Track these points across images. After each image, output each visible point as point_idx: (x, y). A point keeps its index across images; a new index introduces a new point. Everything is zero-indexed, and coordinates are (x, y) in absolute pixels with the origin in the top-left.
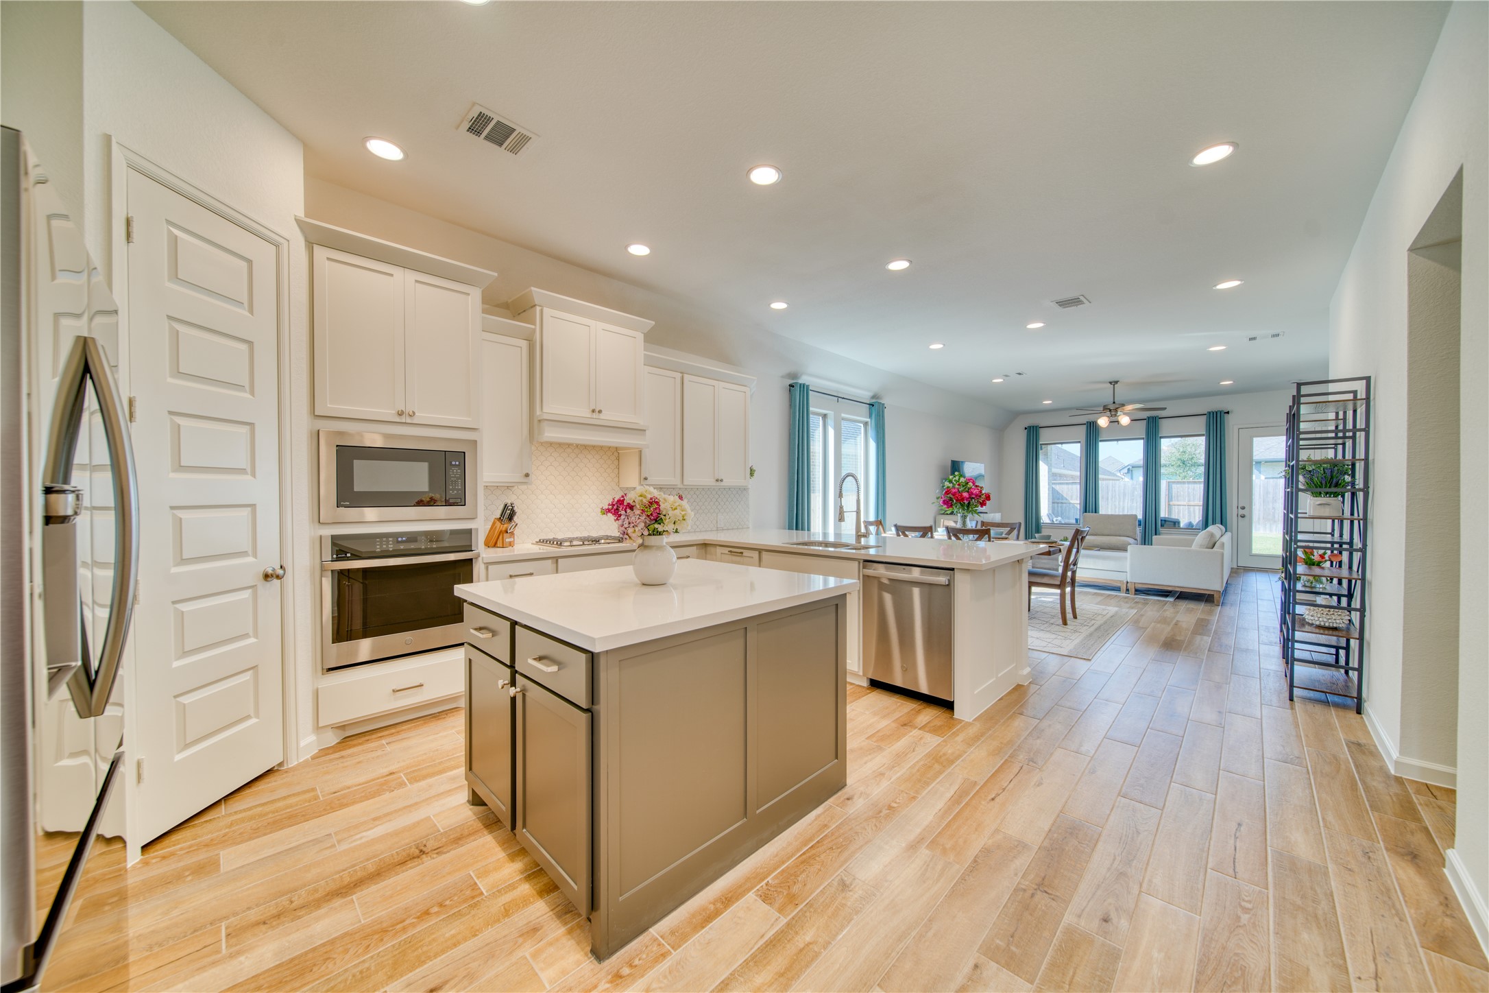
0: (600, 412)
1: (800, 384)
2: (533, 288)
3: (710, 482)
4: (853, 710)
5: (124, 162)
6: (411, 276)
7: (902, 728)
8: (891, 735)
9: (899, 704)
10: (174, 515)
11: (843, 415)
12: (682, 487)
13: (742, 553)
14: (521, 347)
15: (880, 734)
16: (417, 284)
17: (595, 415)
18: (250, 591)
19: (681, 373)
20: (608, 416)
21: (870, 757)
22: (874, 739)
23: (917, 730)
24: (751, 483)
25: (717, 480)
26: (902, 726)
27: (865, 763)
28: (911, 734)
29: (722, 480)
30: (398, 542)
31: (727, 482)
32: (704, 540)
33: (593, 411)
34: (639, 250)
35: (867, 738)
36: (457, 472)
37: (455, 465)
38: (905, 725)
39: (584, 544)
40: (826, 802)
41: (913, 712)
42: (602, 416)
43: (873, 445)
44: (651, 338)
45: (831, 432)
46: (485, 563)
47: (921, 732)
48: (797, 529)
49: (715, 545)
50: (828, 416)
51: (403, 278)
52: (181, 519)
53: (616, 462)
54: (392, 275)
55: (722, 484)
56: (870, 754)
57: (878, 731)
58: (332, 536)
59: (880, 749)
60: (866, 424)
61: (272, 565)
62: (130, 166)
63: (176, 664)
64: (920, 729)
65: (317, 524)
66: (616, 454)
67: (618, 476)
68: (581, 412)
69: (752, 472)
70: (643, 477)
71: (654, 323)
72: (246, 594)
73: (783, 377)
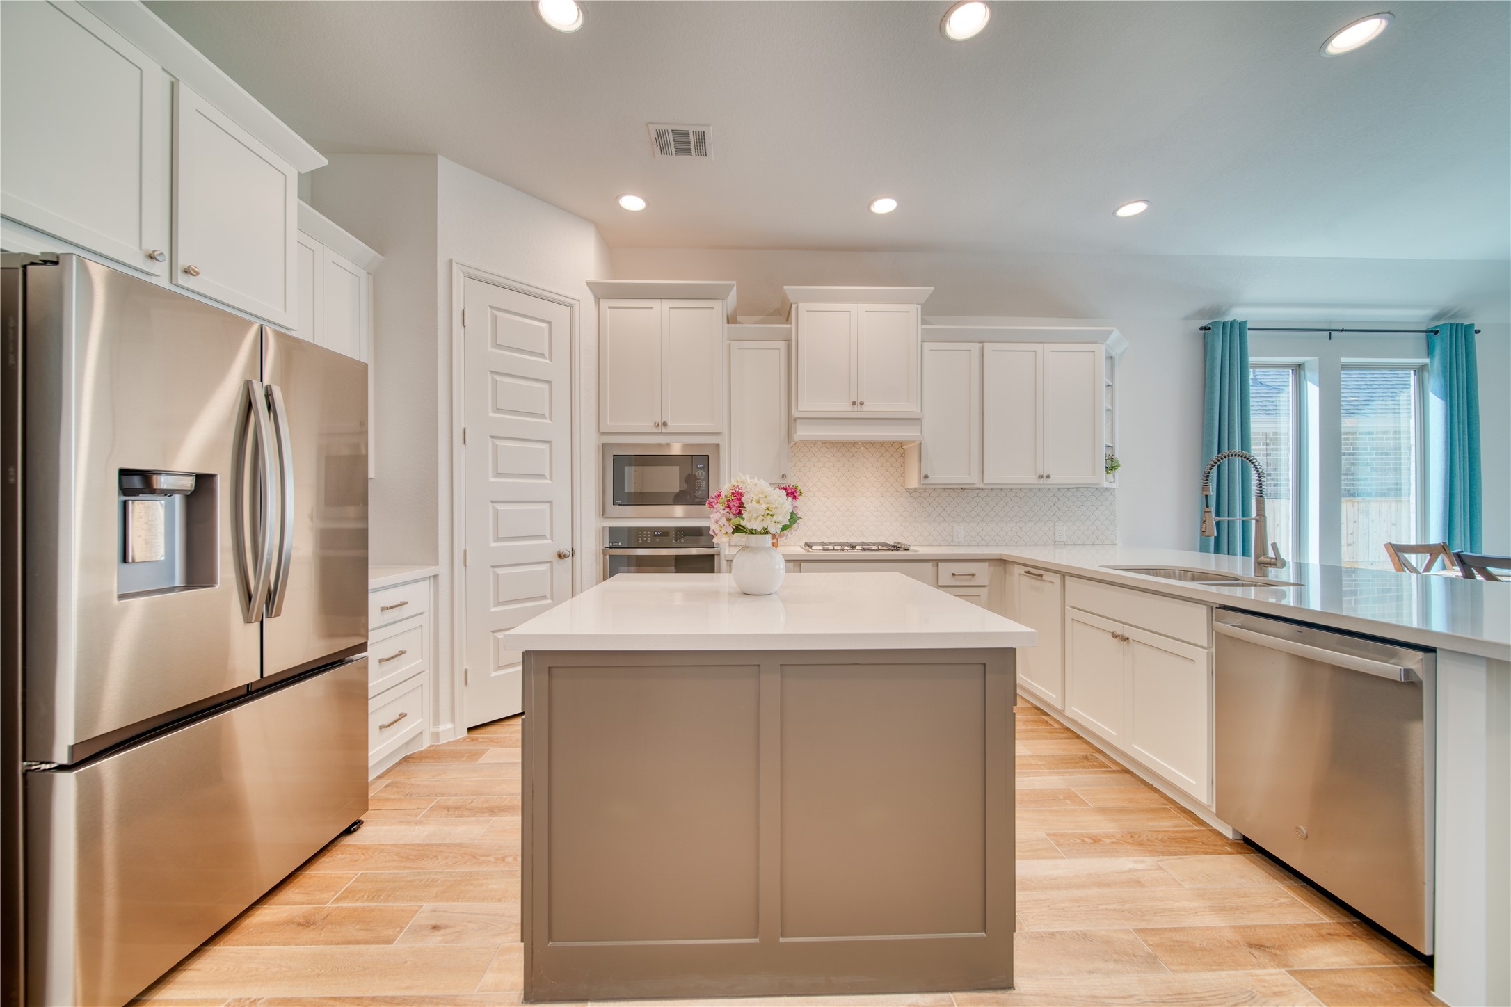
0: (862, 404)
1: (1224, 324)
2: (785, 287)
3: (1029, 479)
4: (1161, 868)
5: (462, 274)
6: (666, 304)
7: (1248, 949)
8: (1204, 950)
9: (1282, 900)
10: (494, 507)
11: (1344, 360)
12: (982, 486)
13: (1041, 575)
14: (779, 349)
15: (1178, 937)
16: (671, 310)
17: (857, 408)
18: (548, 565)
19: (980, 342)
20: (873, 406)
21: (1111, 966)
22: (1155, 939)
23: (1284, 970)
24: (1115, 482)
25: (1041, 477)
26: (1250, 945)
27: (1091, 972)
28: (1258, 972)
29: (1048, 477)
30: (655, 535)
31: (1058, 479)
32: (1001, 554)
33: (854, 403)
34: (884, 206)
35: (1138, 931)
36: (702, 474)
37: (701, 468)
38: (1260, 947)
39: (879, 549)
40: (950, 994)
41: (1310, 931)
42: (865, 408)
43: (1436, 407)
44: (930, 310)
45: (1313, 393)
46: (727, 560)
47: (1293, 980)
48: (1217, 550)
49: (1014, 563)
50: (1306, 365)
51: (661, 307)
52: (497, 510)
53: (901, 460)
54: (652, 308)
55: (1049, 481)
56: (1116, 961)
57: (1176, 929)
58: (609, 528)
59: (1151, 962)
60: (1420, 370)
61: (566, 549)
62: (467, 276)
63: (493, 609)
64: (1293, 973)
65: (602, 518)
66: (901, 450)
67: (903, 475)
68: (841, 406)
69: (1112, 466)
70: (923, 475)
71: (932, 288)
72: (545, 567)
73: (1186, 318)
